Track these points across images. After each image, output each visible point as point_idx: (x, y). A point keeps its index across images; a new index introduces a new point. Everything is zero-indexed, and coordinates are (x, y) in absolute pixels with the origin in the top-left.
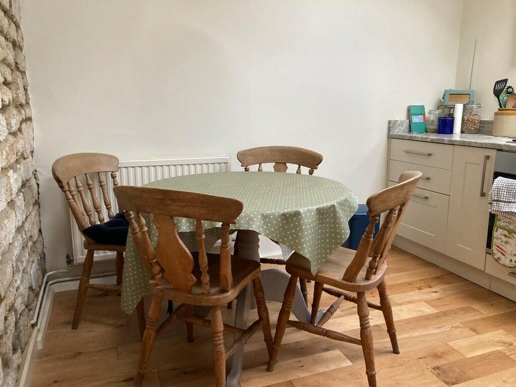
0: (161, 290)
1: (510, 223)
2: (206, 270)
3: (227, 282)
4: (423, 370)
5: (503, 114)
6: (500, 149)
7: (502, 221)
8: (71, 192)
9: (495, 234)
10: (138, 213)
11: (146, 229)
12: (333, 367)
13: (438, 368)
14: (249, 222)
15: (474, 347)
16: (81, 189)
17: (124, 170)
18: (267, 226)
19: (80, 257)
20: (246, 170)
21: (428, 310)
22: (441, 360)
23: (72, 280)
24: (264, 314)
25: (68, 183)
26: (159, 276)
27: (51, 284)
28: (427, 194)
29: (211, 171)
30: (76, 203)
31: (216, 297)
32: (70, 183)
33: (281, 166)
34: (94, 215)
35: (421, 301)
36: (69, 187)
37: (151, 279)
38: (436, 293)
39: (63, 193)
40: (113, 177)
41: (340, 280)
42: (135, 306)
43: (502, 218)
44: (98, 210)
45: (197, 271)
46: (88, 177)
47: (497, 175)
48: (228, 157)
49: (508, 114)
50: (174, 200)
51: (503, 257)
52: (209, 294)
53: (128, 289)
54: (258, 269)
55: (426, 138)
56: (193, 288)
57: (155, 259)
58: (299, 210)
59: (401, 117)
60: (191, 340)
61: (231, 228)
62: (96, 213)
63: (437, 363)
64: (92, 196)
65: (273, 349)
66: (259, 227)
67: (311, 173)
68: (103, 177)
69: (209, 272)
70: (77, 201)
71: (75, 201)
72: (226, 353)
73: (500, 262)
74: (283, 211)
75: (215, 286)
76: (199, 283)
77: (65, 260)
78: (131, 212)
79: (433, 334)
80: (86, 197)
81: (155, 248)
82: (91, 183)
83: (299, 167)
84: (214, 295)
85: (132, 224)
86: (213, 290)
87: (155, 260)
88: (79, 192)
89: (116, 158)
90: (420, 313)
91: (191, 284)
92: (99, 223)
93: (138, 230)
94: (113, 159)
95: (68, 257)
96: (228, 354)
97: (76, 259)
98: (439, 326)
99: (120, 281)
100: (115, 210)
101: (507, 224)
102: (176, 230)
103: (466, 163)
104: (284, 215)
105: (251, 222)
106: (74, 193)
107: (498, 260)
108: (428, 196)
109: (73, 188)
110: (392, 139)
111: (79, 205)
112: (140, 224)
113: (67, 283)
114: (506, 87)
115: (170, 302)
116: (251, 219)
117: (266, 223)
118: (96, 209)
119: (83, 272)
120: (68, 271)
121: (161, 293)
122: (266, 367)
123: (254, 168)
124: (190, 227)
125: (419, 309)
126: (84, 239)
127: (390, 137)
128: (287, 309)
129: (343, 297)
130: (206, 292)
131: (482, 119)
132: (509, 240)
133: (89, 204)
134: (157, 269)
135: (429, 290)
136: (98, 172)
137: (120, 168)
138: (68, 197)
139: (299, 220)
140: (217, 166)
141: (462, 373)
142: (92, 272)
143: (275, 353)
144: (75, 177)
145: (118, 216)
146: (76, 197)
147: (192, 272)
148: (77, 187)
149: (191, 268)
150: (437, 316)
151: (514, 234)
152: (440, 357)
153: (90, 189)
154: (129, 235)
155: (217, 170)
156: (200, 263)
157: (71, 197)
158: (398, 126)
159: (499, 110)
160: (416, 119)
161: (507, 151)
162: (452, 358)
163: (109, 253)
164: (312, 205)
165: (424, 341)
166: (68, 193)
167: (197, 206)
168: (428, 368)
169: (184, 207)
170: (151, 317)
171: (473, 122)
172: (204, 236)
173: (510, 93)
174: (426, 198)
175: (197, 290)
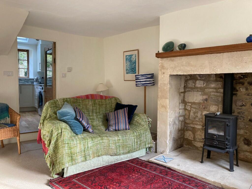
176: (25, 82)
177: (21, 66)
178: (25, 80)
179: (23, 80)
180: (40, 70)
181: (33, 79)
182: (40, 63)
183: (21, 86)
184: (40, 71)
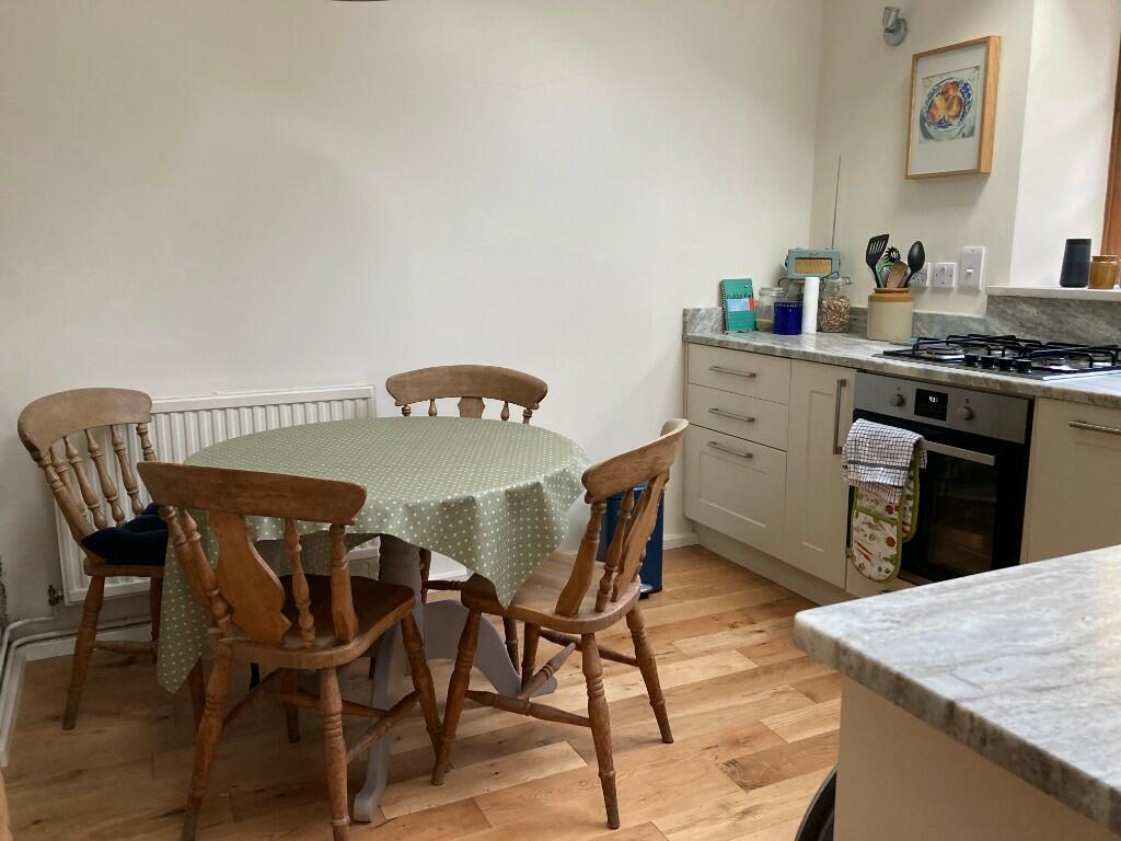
0: (229, 645)
1: (877, 503)
2: (307, 606)
3: (345, 626)
4: (707, 768)
5: (882, 300)
6: (862, 369)
7: (865, 498)
8: (55, 466)
9: (855, 523)
10: (181, 510)
11: (198, 536)
12: (552, 771)
13: (734, 762)
14: (382, 521)
15: (804, 724)
16: (77, 459)
17: (163, 419)
18: (415, 525)
19: (77, 589)
20: (406, 412)
21: (740, 664)
22: (742, 749)
23: (61, 637)
24: (423, 683)
25: (50, 450)
26: (227, 619)
27: (19, 646)
28: (751, 448)
29: (337, 417)
30: (68, 488)
31: (327, 653)
32: (54, 450)
33: (472, 404)
34: (105, 511)
35: (728, 649)
36: (53, 458)
37: (212, 626)
38: (761, 635)
39: (41, 470)
40: (142, 434)
41: (549, 614)
42: (184, 677)
43: (864, 492)
44: (110, 497)
45: (290, 609)
46: (91, 437)
47: (858, 414)
48: (371, 388)
49: (890, 300)
50: (241, 486)
51: (867, 563)
52: (314, 648)
53: (170, 647)
54: (411, 601)
55: (746, 345)
56: (287, 638)
57: (216, 588)
58: (474, 495)
59: (707, 301)
60: (294, 738)
61: (347, 532)
62: (108, 505)
63: (735, 755)
64: (99, 472)
65: (442, 743)
66: (401, 528)
67: (527, 416)
68: (120, 434)
69: (311, 609)
70: (69, 484)
71: (65, 484)
72: (348, 750)
73: (864, 572)
74: (445, 499)
75: (326, 635)
76: (296, 630)
77: (45, 597)
78: (171, 508)
79: (739, 707)
80: (86, 474)
81: (215, 571)
82: (96, 446)
83: (506, 406)
84: (324, 649)
85: (173, 528)
86: (323, 642)
87: (216, 592)
88: (74, 465)
89: (147, 396)
90: (724, 669)
91: (281, 631)
92: (113, 524)
93: (183, 538)
94: (140, 400)
95: (51, 590)
96: (351, 752)
97: (69, 594)
98: (754, 691)
99: (155, 634)
100: (145, 499)
101: (873, 504)
102: (249, 538)
103: (812, 392)
104: (445, 504)
105: (385, 520)
106: (64, 468)
107: (860, 568)
108: (751, 452)
109: (60, 460)
110: (690, 345)
111: (73, 492)
112: (187, 528)
113: (52, 642)
114: (886, 250)
115: (255, 668)
116: (386, 515)
117: (413, 521)
118: (108, 497)
119: (83, 620)
120: (52, 618)
121: (228, 650)
122: (429, 778)
123: (420, 409)
124: (276, 531)
125: (723, 664)
126: (84, 555)
127: (687, 341)
128: (463, 670)
129: (573, 645)
130: (308, 644)
131: (854, 305)
132: (877, 533)
133: (94, 487)
134: (220, 607)
135: (749, 628)
136: (111, 426)
137: (153, 414)
138: (51, 476)
139: (472, 513)
140: (349, 404)
141: (773, 770)
142: (100, 617)
143: (445, 752)
144: (64, 438)
145: (153, 509)
146: (66, 476)
147: (283, 611)
148: (69, 456)
149: (280, 604)
150: (752, 675)
151: (882, 522)
152: (743, 744)
153: (95, 459)
154: (170, 546)
155: (349, 415)
156: (296, 595)
157: (56, 477)
158: (702, 319)
159: (877, 292)
160: (735, 306)
161: (871, 373)
162: (763, 746)
163: (136, 580)
164: (499, 485)
165: (720, 719)
166: (51, 469)
167: (284, 497)
168: (717, 765)
169: (262, 497)
170: (212, 694)
171: (837, 311)
172: (300, 548)
173: (892, 260)
174: (750, 456)
175: (293, 643)
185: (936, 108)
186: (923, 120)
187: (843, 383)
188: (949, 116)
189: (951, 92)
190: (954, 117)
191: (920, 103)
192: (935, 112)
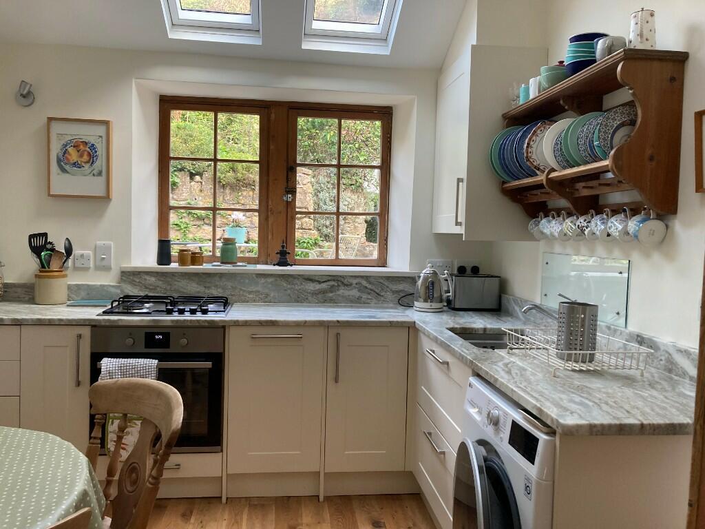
6: (96, 325)
9: (111, 428)
51: (123, 453)
159: (42, 271)
173: (51, 250)
176: (365, 296)
177: (356, 197)
178: (364, 283)
179: (354, 281)
180: (457, 224)
181: (412, 279)
182: (459, 180)
183: (338, 334)
184: (460, 230)
185: (70, 154)
186: (59, 161)
187: (80, 336)
188: (81, 161)
189: (81, 147)
190: (85, 163)
191: (56, 149)
192: (69, 157)
